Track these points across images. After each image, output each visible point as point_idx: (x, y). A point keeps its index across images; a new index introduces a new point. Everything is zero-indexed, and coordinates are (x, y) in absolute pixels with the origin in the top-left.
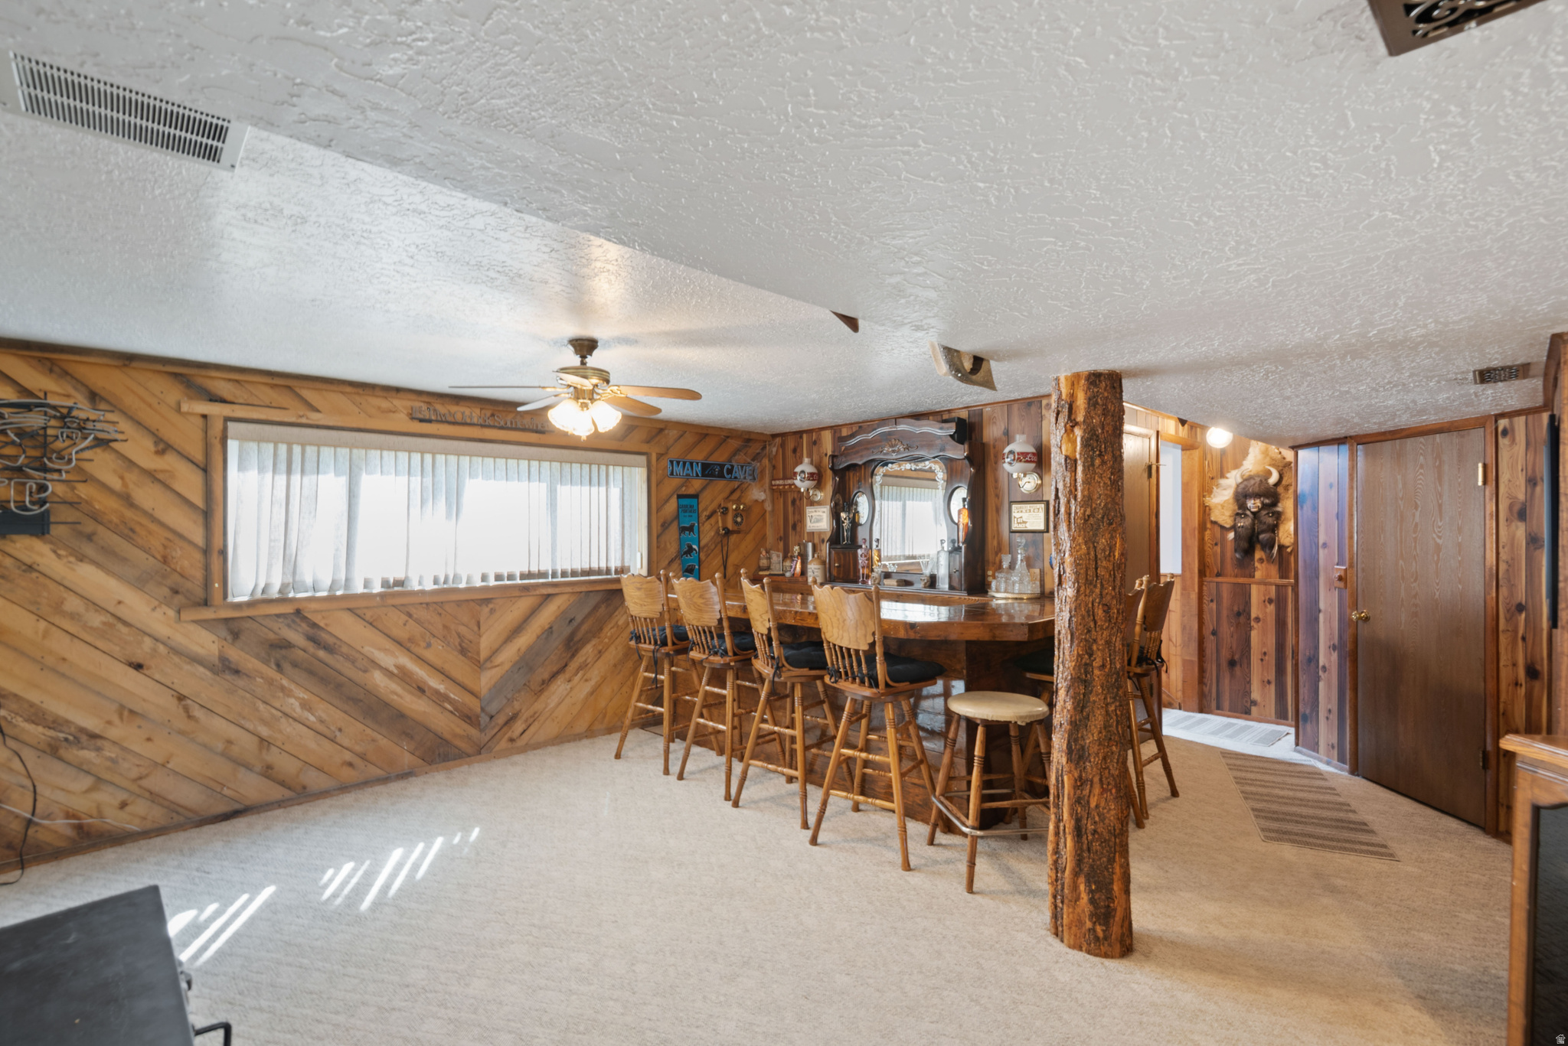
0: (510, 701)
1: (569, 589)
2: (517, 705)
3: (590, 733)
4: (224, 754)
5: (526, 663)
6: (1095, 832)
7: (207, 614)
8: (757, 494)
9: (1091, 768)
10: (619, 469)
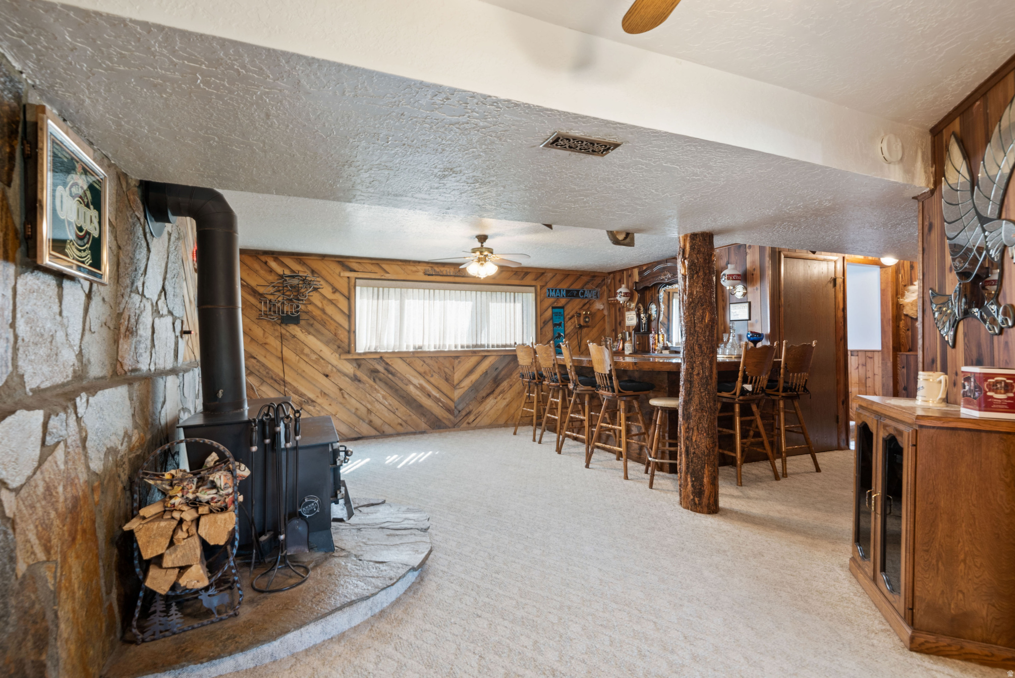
0: (468, 405)
1: (495, 354)
2: (471, 407)
3: (506, 425)
4: (355, 414)
5: (475, 388)
6: (694, 453)
7: (350, 357)
8: (599, 306)
9: (692, 423)
10: (520, 294)
